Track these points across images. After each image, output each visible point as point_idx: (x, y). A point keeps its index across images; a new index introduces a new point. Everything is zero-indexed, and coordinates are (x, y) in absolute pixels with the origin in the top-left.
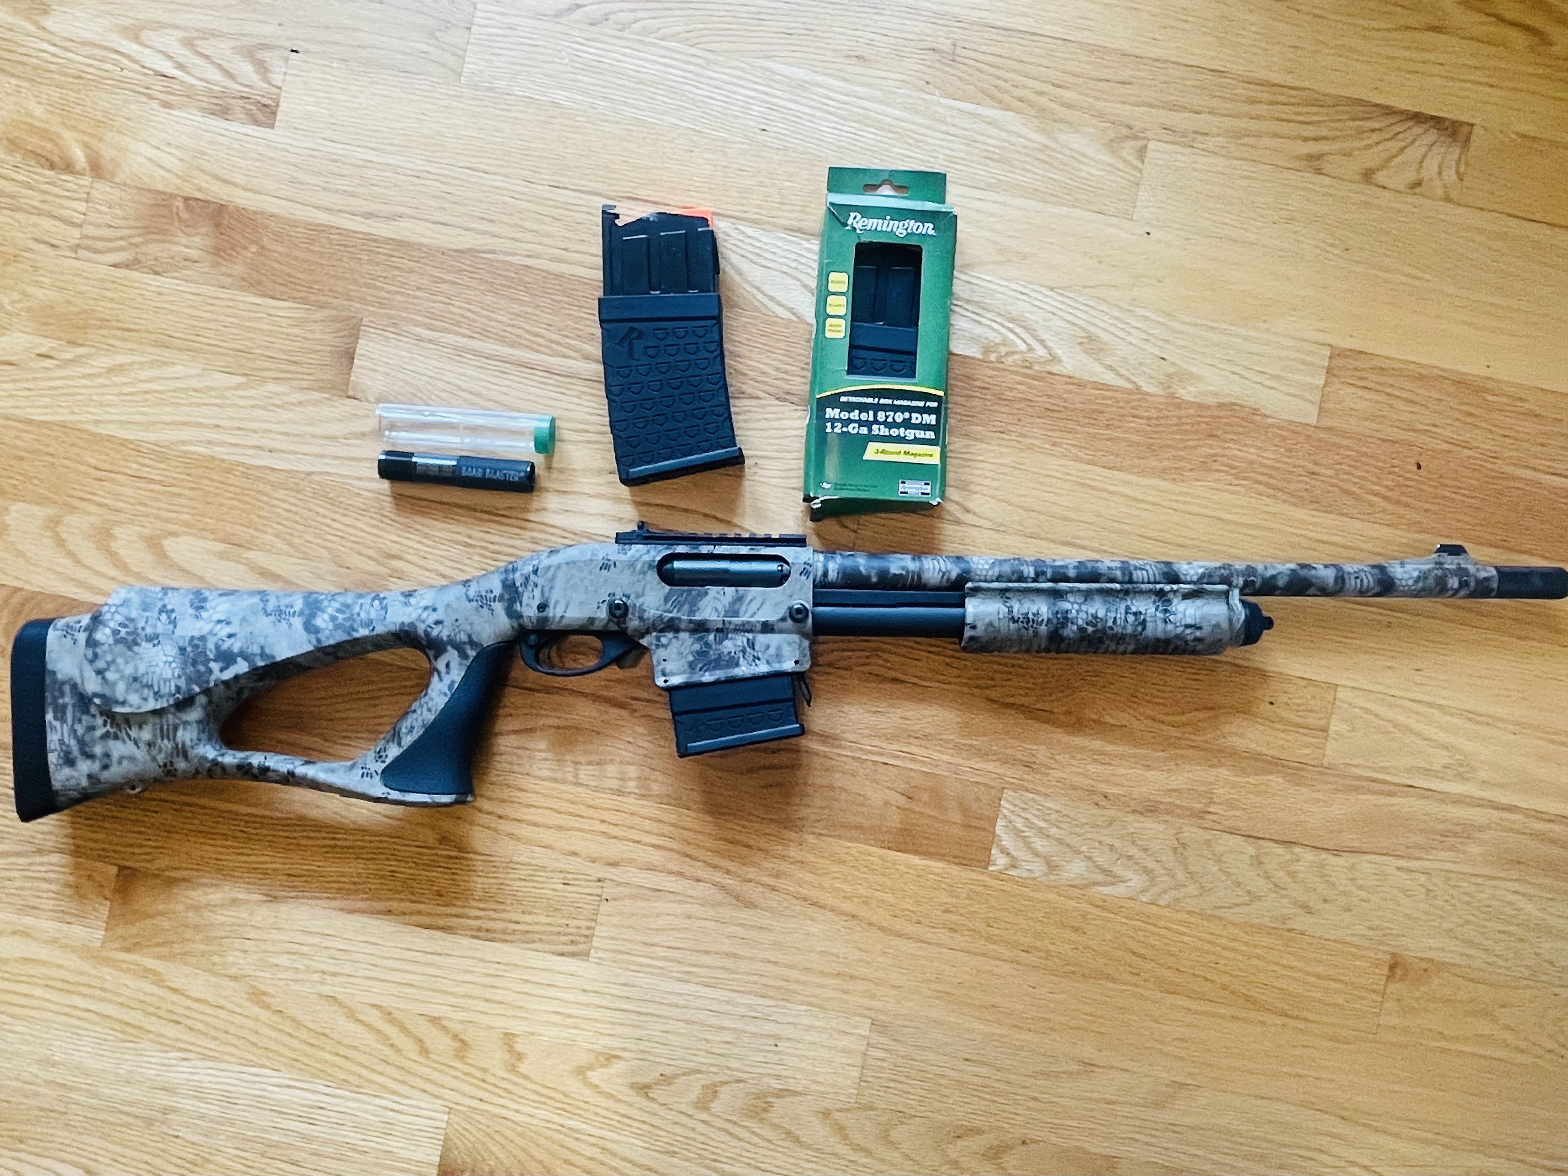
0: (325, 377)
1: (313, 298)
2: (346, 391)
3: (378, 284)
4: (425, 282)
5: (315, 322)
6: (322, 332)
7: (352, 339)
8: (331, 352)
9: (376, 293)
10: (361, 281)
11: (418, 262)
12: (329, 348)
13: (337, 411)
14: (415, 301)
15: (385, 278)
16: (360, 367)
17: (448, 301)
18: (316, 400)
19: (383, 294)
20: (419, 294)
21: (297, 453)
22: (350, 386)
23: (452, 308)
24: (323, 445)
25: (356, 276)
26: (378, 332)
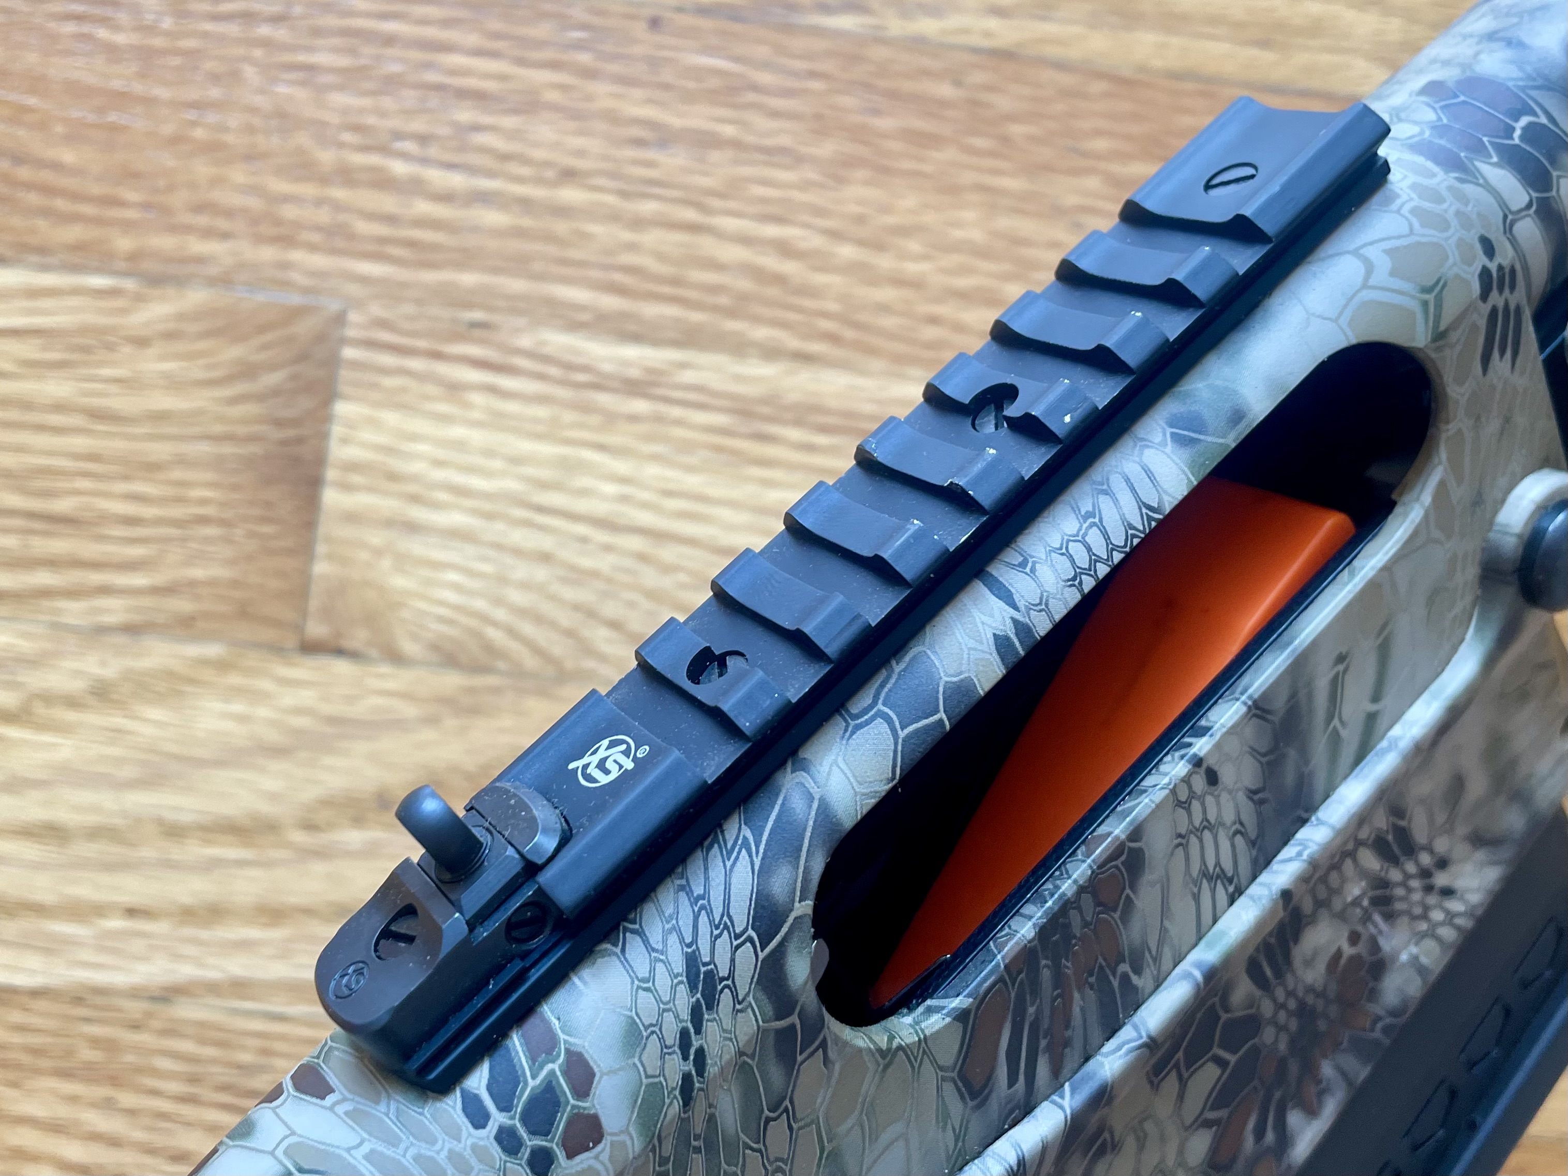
0: (198, 573)
1: (124, 243)
2: (299, 628)
3: (399, 168)
4: (593, 145)
5: (141, 342)
6: (174, 384)
7: (305, 403)
8: (217, 463)
9: (388, 203)
10: (326, 157)
11: (554, 65)
12: (205, 448)
13: (263, 712)
14: (561, 227)
15: (423, 139)
16: (352, 518)
17: (690, 215)
18: (170, 675)
19: (423, 207)
20: (570, 195)
21: (99, 910)
22: (314, 603)
23: (708, 246)
24: (213, 864)
25: (303, 139)
26: (416, 364)
